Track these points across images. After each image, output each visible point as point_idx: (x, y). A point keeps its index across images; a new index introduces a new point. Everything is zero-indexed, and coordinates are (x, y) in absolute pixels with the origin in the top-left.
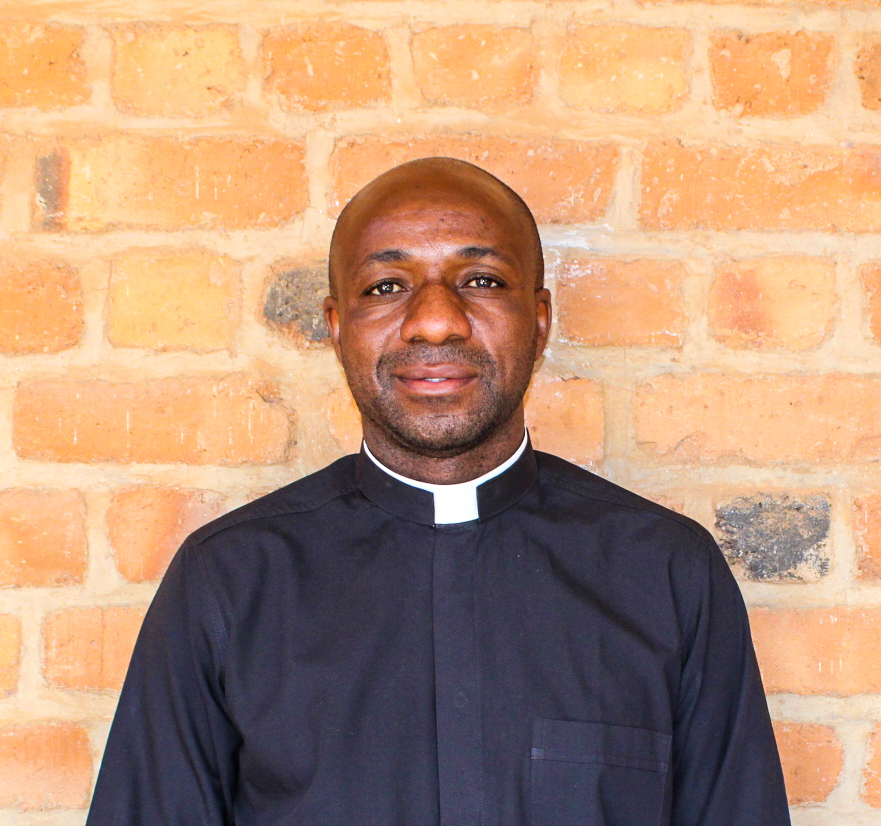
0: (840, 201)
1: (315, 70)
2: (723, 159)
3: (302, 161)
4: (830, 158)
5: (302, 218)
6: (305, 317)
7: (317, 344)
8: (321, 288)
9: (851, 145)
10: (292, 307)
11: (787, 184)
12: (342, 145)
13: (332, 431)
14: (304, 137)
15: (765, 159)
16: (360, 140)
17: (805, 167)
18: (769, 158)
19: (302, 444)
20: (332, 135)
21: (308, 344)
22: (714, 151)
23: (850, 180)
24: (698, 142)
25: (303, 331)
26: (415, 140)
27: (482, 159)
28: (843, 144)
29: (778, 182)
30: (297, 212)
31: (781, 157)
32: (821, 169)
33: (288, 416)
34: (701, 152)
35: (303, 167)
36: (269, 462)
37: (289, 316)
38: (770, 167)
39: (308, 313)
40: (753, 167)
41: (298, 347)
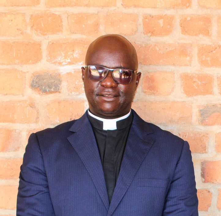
0: (175, 58)
1: (43, 25)
2: (146, 47)
3: (40, 48)
4: (173, 47)
5: (40, 62)
6: (41, 86)
7: (44, 93)
8: (45, 79)
9: (178, 44)
10: (38, 84)
11: (162, 53)
12: (50, 43)
13: (48, 115)
14: (41, 42)
15: (156, 47)
16: (55, 42)
17: (167, 49)
18: (158, 47)
19: (40, 118)
20: (48, 41)
21: (41, 93)
22: (143, 45)
23: (178, 52)
24: (139, 43)
25: (40, 90)
26: (68, 42)
27: (85, 47)
28: (176, 43)
29: (160, 53)
30: (39, 60)
31: (160, 47)
32: (171, 49)
33: (37, 111)
34: (140, 45)
35: (41, 49)
36: (32, 122)
37: (37, 86)
38: (158, 49)
39: (42, 85)
40: (153, 49)
41: (40, 94)
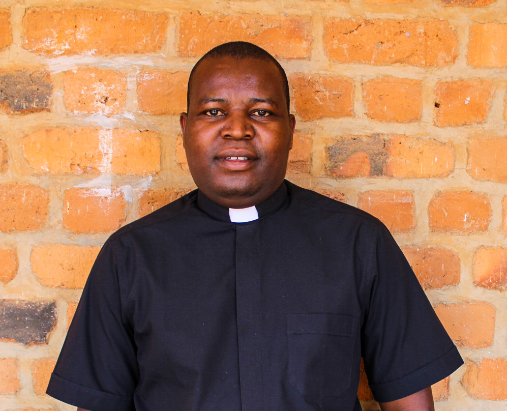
0: (280, 43)
2: (221, 21)
3: (9, 20)
4: (274, 21)
5: (9, 49)
6: (11, 99)
7: (16, 112)
8: (19, 84)
9: (285, 15)
10: (4, 94)
11: (253, 34)
12: (29, 12)
13: (25, 156)
14: (10, 8)
15: (242, 22)
16: (37, 10)
17: (262, 25)
18: (244, 21)
19: (10, 162)
20: (24, 7)
21: (12, 112)
22: (216, 17)
23: (285, 33)
24: (208, 13)
25: (10, 105)
26: (65, 10)
27: (99, 20)
28: (282, 15)
29: (248, 33)
30: (7, 46)
31: (250, 21)
32: (270, 27)
33: (3, 149)
34: (210, 18)
35: (9, 23)
37: (3, 98)
38: (244, 26)
39: (13, 97)
40: (236, 26)
41: (8, 113)
